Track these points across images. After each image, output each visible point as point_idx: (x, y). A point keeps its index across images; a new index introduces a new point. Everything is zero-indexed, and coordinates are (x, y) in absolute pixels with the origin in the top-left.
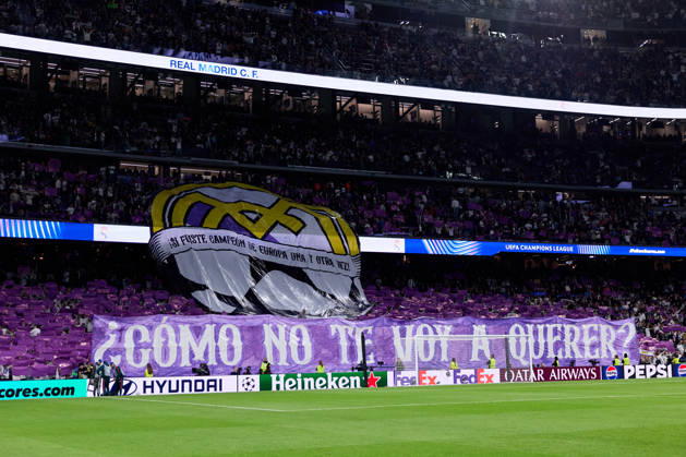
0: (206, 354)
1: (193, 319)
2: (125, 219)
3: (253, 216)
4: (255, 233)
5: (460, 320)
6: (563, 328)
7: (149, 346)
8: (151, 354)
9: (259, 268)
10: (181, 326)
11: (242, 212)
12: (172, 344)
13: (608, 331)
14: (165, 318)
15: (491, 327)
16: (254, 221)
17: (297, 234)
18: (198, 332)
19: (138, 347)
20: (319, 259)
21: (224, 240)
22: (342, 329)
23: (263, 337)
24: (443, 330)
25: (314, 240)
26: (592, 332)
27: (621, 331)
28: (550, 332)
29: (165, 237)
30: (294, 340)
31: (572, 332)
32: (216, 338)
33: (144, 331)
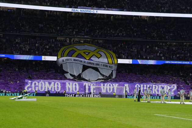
0: (52, 89)
1: (49, 81)
2: (51, 55)
3: (87, 53)
4: (86, 58)
5: (121, 83)
6: (152, 86)
7: (38, 86)
8: (38, 88)
9: (85, 68)
10: (46, 82)
11: (84, 53)
12: (43, 86)
13: (167, 87)
14: (42, 80)
15: (130, 85)
16: (87, 55)
17: (99, 58)
18: (50, 83)
19: (35, 86)
20: (104, 65)
21: (77, 60)
22: (87, 84)
23: (66, 85)
24: (115, 85)
27: (172, 87)
29: (61, 59)
30: (74, 86)
31: (155, 87)
32: (54, 85)
33: (37, 83)
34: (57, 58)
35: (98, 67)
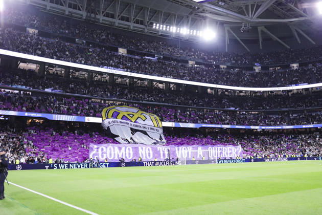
0: (122, 156)
1: (119, 145)
2: (94, 116)
3: (132, 116)
4: (132, 121)
5: (194, 146)
6: (222, 148)
7: (106, 153)
8: (107, 156)
10: (115, 147)
11: (128, 114)
12: (113, 153)
13: (234, 149)
14: (111, 144)
15: (203, 148)
16: (132, 117)
17: (144, 121)
18: (120, 149)
19: (102, 153)
20: (151, 128)
22: (161, 148)
23: (139, 151)
24: (189, 149)
25: (149, 122)
26: (230, 149)
27: (238, 149)
28: (219, 149)
29: (106, 121)
30: (147, 152)
31: (225, 149)
32: (125, 151)
33: (104, 148)
34: (103, 120)
35: (144, 130)
